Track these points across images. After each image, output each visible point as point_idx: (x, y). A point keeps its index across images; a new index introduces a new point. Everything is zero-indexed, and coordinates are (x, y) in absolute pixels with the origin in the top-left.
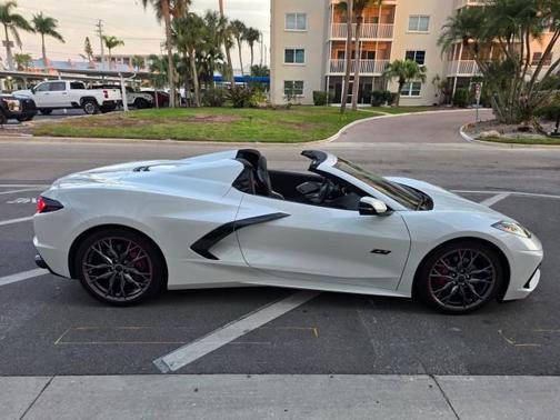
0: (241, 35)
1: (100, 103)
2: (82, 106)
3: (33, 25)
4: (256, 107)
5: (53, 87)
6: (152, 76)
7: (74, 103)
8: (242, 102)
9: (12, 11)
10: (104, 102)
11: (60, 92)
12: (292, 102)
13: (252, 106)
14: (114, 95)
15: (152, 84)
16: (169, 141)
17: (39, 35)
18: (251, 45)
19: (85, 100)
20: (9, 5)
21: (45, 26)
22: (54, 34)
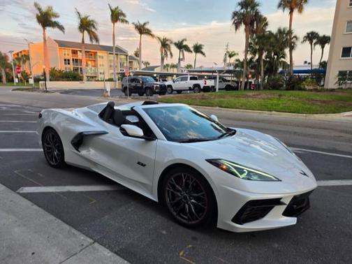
0: (314, 41)
1: (202, 87)
2: (193, 90)
3: (192, 49)
4: (305, 90)
5: (183, 79)
6: (235, 71)
7: (190, 88)
8: (293, 87)
9: (185, 43)
10: (204, 87)
11: (184, 82)
12: (343, 86)
13: (300, 89)
14: (210, 83)
15: (236, 77)
16: (218, 108)
17: (194, 54)
18: (323, 47)
19: (196, 86)
20: (183, 41)
21: (198, 49)
22: (202, 53)
